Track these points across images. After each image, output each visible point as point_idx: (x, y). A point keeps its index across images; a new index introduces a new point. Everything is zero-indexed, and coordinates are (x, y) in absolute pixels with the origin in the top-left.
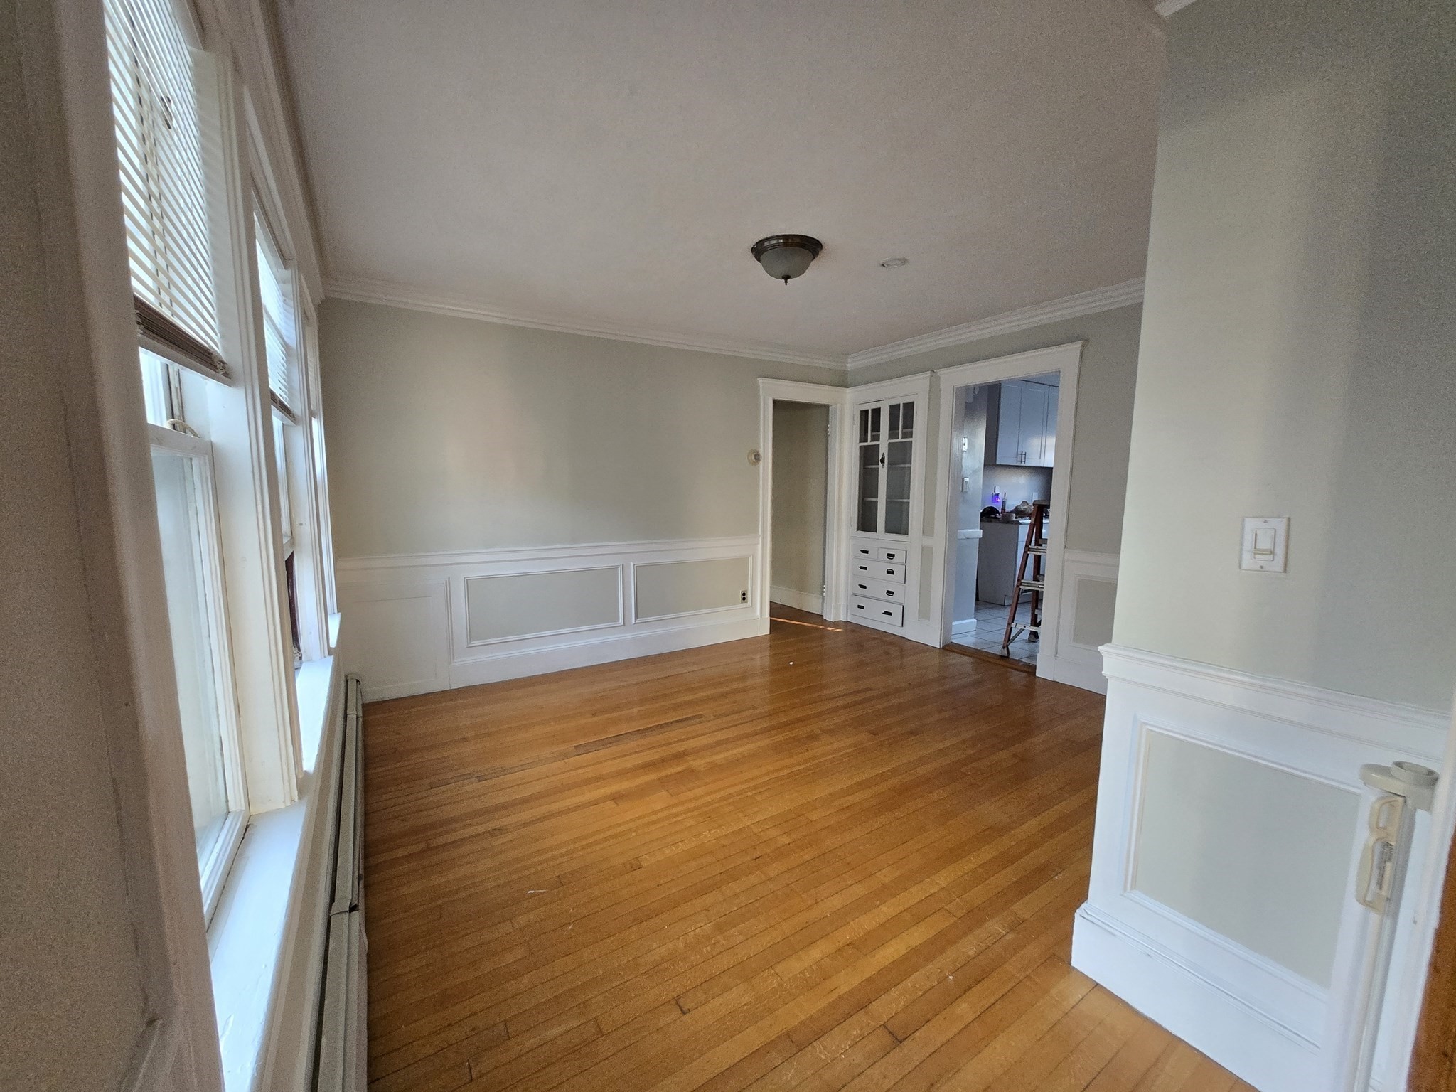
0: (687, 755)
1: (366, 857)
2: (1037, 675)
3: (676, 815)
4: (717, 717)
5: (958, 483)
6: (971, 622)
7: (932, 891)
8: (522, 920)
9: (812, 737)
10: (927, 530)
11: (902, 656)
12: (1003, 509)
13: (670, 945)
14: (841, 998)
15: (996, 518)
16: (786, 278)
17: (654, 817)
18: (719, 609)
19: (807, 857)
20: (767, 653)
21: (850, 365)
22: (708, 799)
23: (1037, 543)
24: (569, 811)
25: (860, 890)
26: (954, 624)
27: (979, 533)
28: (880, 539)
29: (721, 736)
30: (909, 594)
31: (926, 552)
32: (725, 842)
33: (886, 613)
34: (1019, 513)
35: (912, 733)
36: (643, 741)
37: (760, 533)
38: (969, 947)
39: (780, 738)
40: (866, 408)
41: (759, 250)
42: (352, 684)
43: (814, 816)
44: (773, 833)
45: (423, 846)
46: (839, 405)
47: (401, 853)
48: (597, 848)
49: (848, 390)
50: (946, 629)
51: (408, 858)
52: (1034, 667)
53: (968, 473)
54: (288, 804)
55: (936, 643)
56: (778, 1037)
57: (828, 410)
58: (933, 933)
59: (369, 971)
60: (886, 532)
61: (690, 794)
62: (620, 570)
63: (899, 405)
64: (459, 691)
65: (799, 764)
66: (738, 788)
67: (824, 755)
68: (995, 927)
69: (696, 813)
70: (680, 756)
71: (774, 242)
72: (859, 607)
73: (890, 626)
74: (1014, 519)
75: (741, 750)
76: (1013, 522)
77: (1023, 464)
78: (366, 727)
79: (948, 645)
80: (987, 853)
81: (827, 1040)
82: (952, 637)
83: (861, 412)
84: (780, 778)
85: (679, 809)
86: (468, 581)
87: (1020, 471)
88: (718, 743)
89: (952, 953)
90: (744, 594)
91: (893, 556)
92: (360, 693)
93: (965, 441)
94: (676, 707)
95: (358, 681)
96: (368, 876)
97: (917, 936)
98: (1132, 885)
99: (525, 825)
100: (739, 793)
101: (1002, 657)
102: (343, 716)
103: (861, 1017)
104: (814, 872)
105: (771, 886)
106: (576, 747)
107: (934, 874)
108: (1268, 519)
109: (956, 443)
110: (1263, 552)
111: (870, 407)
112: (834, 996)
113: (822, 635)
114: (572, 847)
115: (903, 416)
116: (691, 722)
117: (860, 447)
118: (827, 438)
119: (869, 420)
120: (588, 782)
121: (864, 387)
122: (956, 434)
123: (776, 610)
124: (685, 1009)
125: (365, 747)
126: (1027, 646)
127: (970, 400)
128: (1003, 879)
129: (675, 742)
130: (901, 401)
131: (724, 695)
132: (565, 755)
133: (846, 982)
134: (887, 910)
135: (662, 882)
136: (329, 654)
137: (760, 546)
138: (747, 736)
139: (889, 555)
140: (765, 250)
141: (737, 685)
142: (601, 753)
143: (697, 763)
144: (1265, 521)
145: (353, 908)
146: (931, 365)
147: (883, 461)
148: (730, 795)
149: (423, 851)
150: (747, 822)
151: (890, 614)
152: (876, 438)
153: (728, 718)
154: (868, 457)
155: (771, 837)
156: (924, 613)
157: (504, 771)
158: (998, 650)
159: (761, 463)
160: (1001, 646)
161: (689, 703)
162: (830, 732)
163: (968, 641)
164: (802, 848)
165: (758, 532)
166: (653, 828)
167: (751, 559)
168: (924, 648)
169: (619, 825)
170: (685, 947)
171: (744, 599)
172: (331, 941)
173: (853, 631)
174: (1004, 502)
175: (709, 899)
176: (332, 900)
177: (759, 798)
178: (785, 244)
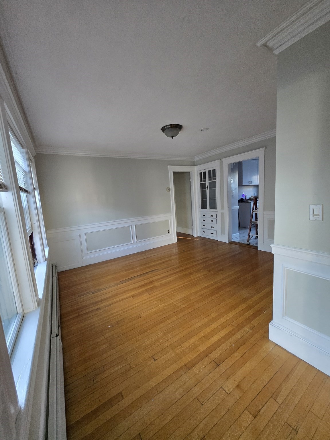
0: (154, 282)
1: (61, 319)
2: (258, 249)
3: (151, 301)
4: (162, 269)
5: (231, 193)
6: (238, 234)
7: (227, 319)
8: (107, 335)
9: (191, 274)
10: (222, 207)
11: (217, 246)
12: (246, 199)
13: (150, 340)
14: (201, 353)
15: (243, 202)
16: (172, 137)
17: (144, 302)
18: (161, 236)
19: (190, 311)
20: (177, 248)
21: (196, 159)
22: (160, 295)
23: (256, 209)
24: (120, 301)
25: (206, 320)
26: (232, 235)
27: (238, 207)
28: (209, 211)
29: (163, 275)
30: (218, 227)
31: (222, 214)
32: (165, 308)
33: (212, 233)
34: (250, 199)
35: (220, 270)
36: (140, 278)
37: (172, 212)
38: (238, 335)
39: (181, 275)
40: (201, 172)
41: (163, 129)
42: (54, 267)
43: (192, 298)
44: (179, 304)
45: (77, 315)
46: (193, 172)
47: (71, 317)
48: (128, 312)
49: (195, 167)
50: (230, 237)
51: (73, 318)
52: (257, 247)
53: (234, 189)
54: (35, 309)
55: (227, 241)
56: (183, 366)
57: (190, 173)
58: (228, 331)
59: (63, 354)
60: (210, 209)
61: (154, 294)
62: (131, 226)
63: (211, 170)
64: (85, 266)
65: (187, 282)
66: (169, 291)
67: (194, 279)
68: (246, 329)
69: (157, 299)
70: (152, 282)
71: (168, 127)
72: (204, 232)
73: (213, 237)
74: (249, 201)
75: (169, 279)
76: (249, 203)
77: (251, 184)
78: (59, 280)
79: (231, 242)
80: (244, 306)
81: (197, 366)
82: (232, 239)
83: (200, 173)
84: (181, 287)
85: (151, 299)
86: (86, 234)
87: (250, 186)
88: (163, 277)
89: (233, 338)
90: (168, 231)
91: (213, 216)
92: (56, 269)
93: (232, 180)
94: (149, 267)
95: (56, 266)
96: (62, 325)
97: (223, 333)
98: (285, 315)
99: (107, 306)
100: (169, 292)
101: (247, 245)
102: (52, 277)
103: (207, 359)
104: (192, 315)
105: (180, 320)
106: (121, 281)
107: (228, 314)
108: (317, 205)
109: (229, 180)
110: (316, 215)
111: (202, 171)
112: (199, 352)
113: (193, 241)
114: (120, 312)
115: (212, 173)
116: (154, 271)
117: (201, 184)
118: (190, 181)
119: (202, 175)
120: (124, 292)
121: (200, 165)
122: (229, 178)
123: (179, 234)
124: (155, 359)
125: (59, 286)
126: (255, 240)
127: (232, 167)
128: (248, 314)
129: (150, 278)
130: (212, 169)
131: (164, 262)
132: (118, 284)
133: (202, 348)
134: (214, 326)
135: (147, 321)
136: (46, 261)
137: (172, 216)
138: (171, 275)
139: (211, 216)
140: (165, 129)
141: (168, 259)
142: (128, 283)
143: (157, 284)
144: (316, 206)
145: (57, 336)
146: (220, 157)
147: (207, 188)
148: (167, 293)
149: (77, 316)
150: (172, 301)
151: (213, 234)
152: (205, 181)
153: (165, 269)
154: (203, 187)
155: (179, 305)
156: (223, 232)
157: (100, 290)
158: (246, 242)
159: (171, 191)
160: (247, 241)
161: (153, 266)
162: (196, 272)
163: (237, 240)
164: (188, 308)
165: (171, 211)
166: (144, 305)
167: (170, 220)
168: (224, 243)
169: (134, 305)
170: (155, 341)
171: (169, 232)
172: (51, 346)
173: (202, 239)
174: (246, 197)
175: (162, 325)
176: (51, 333)
177: (175, 294)
178: (171, 127)
